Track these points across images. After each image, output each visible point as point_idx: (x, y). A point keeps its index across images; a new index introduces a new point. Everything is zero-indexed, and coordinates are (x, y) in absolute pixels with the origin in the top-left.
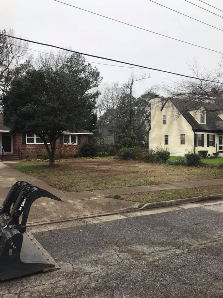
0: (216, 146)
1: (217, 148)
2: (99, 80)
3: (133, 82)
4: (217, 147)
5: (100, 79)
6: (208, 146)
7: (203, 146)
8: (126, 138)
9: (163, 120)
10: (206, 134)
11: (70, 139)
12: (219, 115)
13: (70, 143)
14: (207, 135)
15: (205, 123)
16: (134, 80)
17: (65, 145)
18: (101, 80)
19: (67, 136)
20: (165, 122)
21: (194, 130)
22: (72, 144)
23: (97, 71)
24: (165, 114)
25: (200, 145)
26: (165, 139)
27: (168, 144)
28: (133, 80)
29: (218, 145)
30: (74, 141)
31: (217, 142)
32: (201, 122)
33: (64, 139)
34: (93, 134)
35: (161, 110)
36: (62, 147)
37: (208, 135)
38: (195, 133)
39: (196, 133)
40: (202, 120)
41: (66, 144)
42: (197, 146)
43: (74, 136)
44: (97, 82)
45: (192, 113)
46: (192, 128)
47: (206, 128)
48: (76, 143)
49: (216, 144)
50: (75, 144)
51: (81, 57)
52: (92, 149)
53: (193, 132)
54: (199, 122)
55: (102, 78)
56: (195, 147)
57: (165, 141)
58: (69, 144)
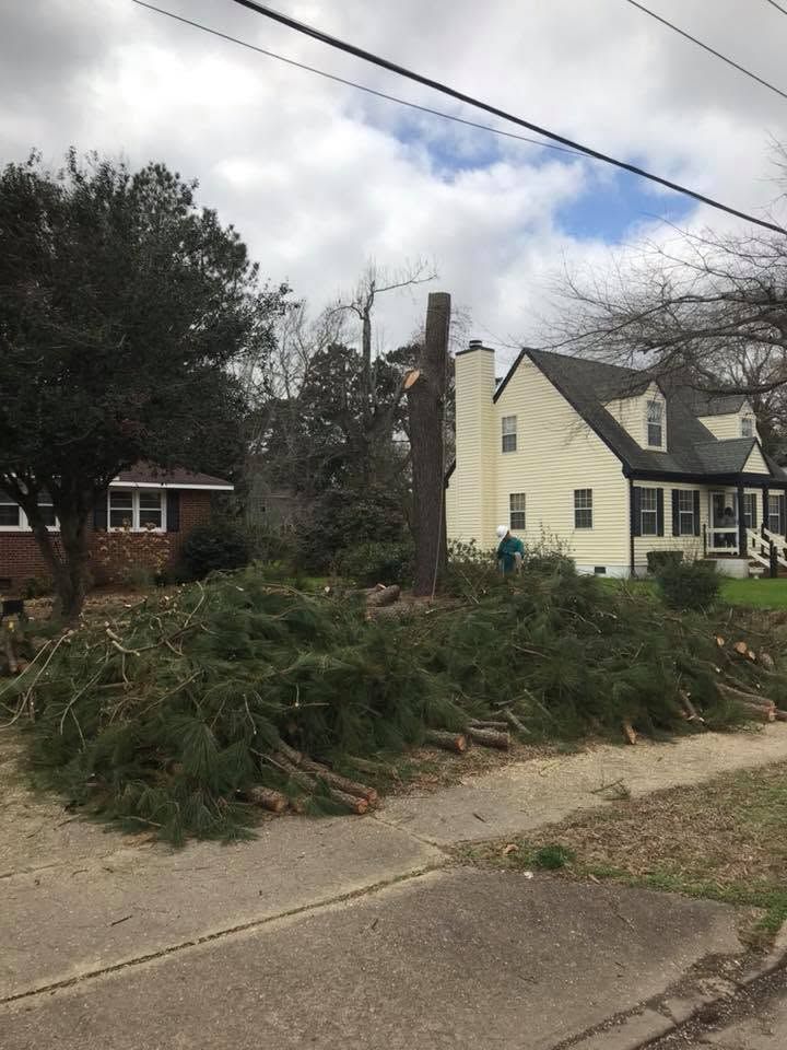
0: (702, 535)
1: (705, 541)
2: (245, 276)
3: (372, 295)
4: (705, 537)
5: (250, 269)
6: (675, 534)
7: (661, 534)
8: (361, 506)
9: (504, 437)
10: (668, 489)
11: (136, 510)
12: (701, 420)
13: (137, 528)
14: (673, 490)
15: (664, 448)
16: (378, 287)
17: (114, 535)
18: (254, 274)
19: (124, 496)
20: (509, 443)
21: (629, 473)
22: (145, 529)
23: (235, 244)
24: (511, 414)
25: (649, 531)
26: (512, 509)
27: (523, 527)
28: (373, 285)
29: (712, 530)
30: (150, 518)
31: (705, 516)
32: (650, 444)
33: (109, 509)
34: (231, 488)
35: (496, 398)
36: (102, 543)
37: (675, 493)
38: (631, 483)
39: (637, 483)
40: (654, 438)
41: (122, 529)
42: (639, 535)
43: (148, 498)
44: (239, 285)
45: (613, 409)
46: (621, 465)
47: (670, 466)
48: (159, 525)
49: (702, 527)
50: (157, 530)
51: (175, 185)
52: (229, 549)
53: (626, 482)
54: (643, 442)
55: (256, 266)
56: (632, 538)
57: (512, 514)
58: (132, 530)
